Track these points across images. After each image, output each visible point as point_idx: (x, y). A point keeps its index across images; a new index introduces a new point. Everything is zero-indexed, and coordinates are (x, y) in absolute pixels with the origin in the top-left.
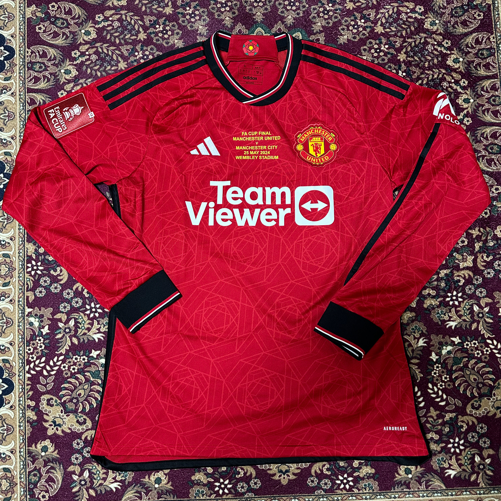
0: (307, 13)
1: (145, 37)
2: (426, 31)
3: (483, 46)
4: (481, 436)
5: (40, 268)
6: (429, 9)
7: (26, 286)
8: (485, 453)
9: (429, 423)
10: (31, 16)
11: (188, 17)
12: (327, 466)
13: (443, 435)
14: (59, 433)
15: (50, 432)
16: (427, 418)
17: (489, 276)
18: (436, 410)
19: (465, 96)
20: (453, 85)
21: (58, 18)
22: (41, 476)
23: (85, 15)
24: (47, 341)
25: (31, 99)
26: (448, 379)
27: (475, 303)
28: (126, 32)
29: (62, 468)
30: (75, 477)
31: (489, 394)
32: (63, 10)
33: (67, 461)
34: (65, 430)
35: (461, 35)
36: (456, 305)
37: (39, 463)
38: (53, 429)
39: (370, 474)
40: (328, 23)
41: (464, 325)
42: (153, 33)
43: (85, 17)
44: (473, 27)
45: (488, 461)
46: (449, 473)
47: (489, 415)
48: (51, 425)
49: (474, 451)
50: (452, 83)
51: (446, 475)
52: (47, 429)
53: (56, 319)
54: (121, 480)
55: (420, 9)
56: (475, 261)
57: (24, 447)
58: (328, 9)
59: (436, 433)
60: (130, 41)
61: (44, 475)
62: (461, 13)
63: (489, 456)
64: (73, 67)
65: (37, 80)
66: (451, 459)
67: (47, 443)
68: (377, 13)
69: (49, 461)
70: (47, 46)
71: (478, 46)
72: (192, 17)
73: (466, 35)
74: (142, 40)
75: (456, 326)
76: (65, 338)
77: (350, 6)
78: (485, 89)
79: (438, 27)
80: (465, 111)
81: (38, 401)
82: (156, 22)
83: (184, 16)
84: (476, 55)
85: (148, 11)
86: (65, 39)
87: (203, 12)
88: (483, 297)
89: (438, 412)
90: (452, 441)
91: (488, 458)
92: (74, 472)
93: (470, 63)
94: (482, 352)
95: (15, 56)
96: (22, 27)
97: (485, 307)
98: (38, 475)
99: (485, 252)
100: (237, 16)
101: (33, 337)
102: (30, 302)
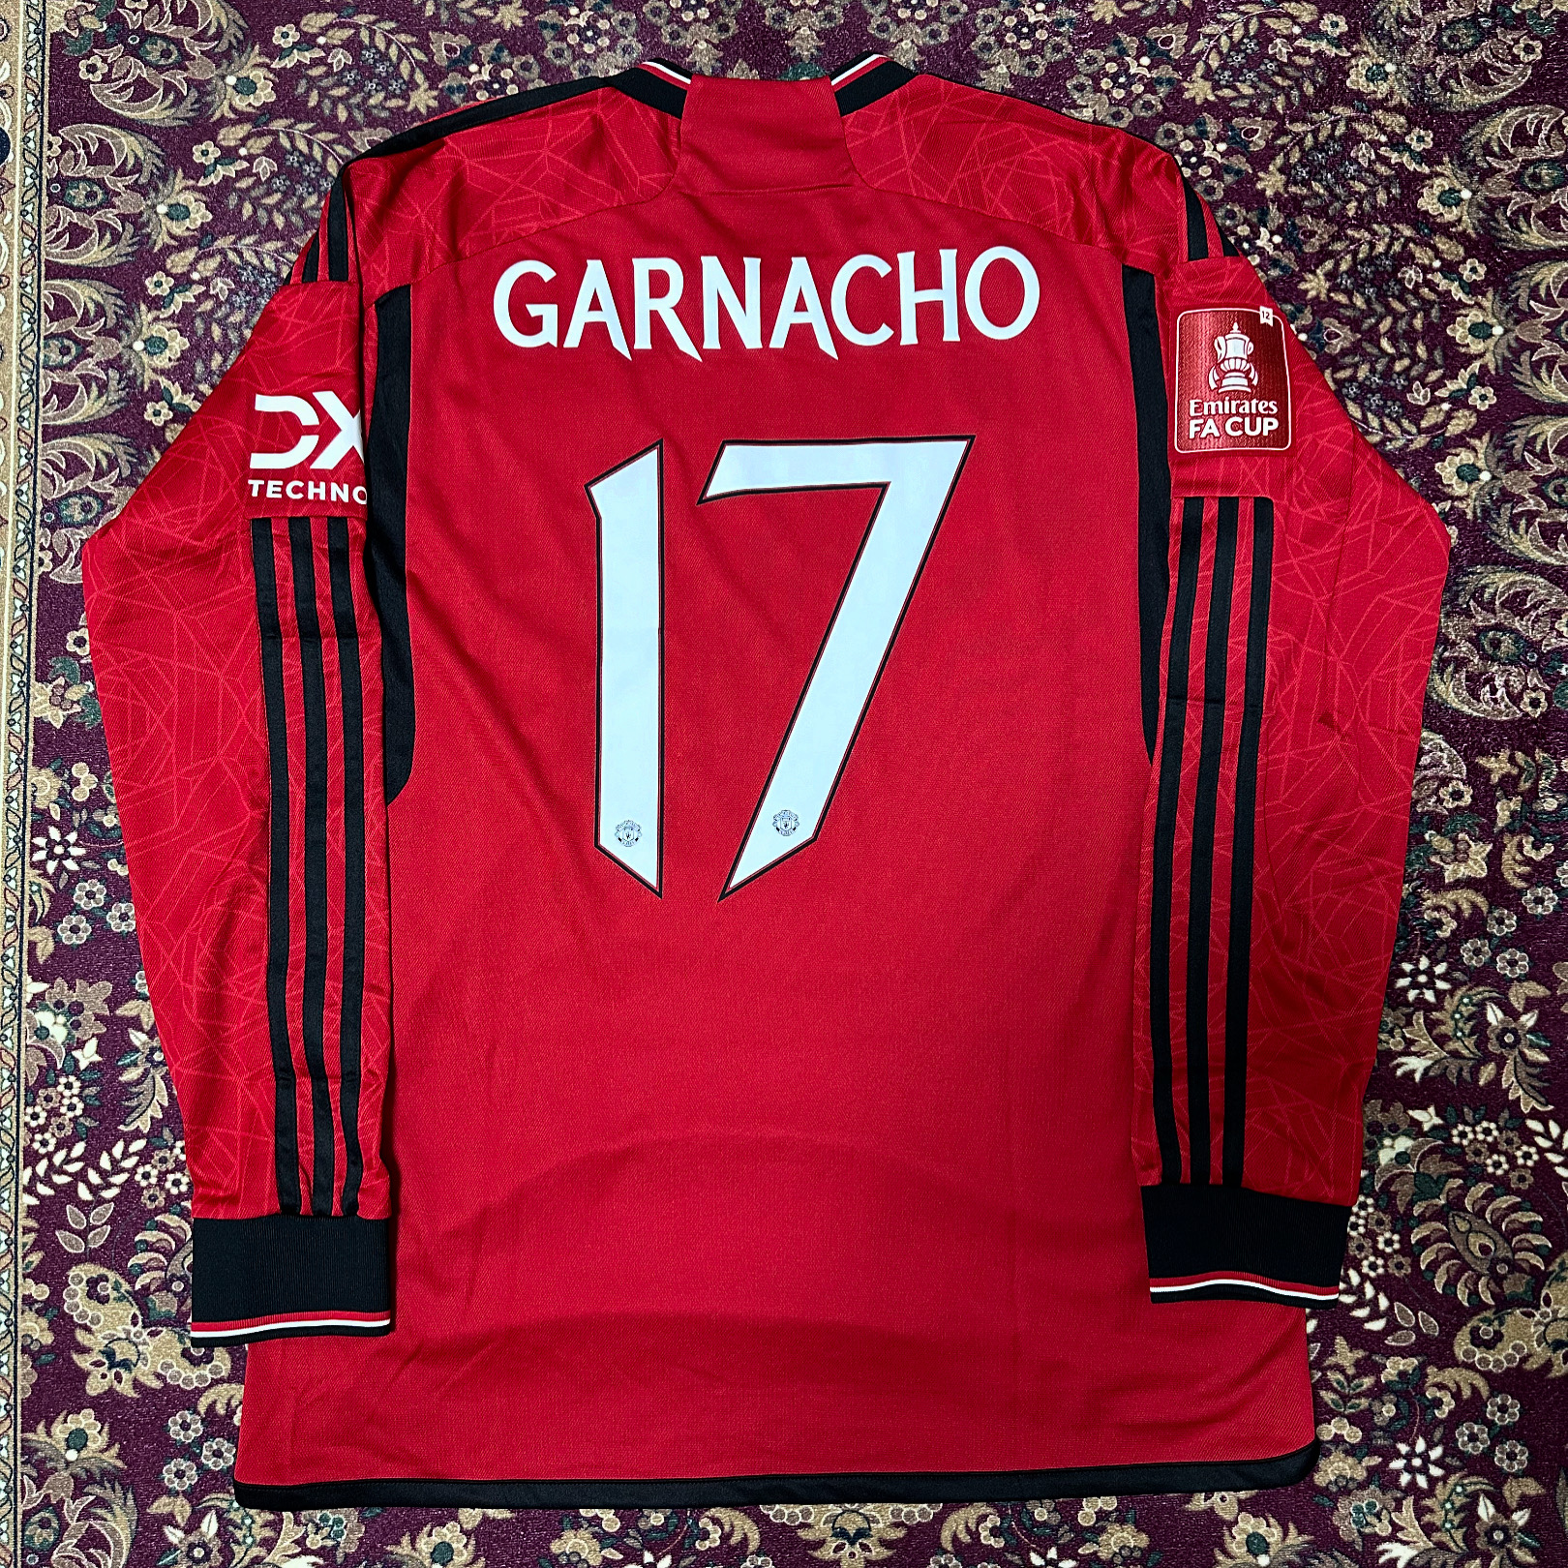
0: (964, 32)
1: (434, 103)
2: (1354, 98)
3: (1538, 151)
4: (1499, 1435)
5: (76, 851)
6: (1364, 24)
7: (28, 909)
8: (1512, 1492)
9: (1330, 1388)
10: (63, 26)
11: (573, 39)
12: (994, 1520)
13: (1375, 1427)
14: (125, 1388)
15: (95, 1386)
16: (1324, 1370)
17: (1540, 910)
18: (1353, 1347)
19: (1475, 316)
20: (1438, 278)
21: (151, 35)
22: (64, 1526)
23: (240, 28)
24: (93, 1090)
25: (58, 299)
26: (1397, 1246)
27: (1491, 999)
28: (371, 86)
29: (131, 1503)
30: (174, 1535)
31: (1529, 1298)
32: (167, 9)
33: (149, 1482)
34: (142, 1379)
35: (1466, 113)
36: (1426, 1002)
37: (59, 1486)
38: (104, 1376)
39: (1132, 1550)
40: (1032, 66)
41: (1453, 1069)
42: (460, 88)
43: (240, 35)
44: (1507, 86)
45: (1521, 1518)
46: (1393, 1555)
47: (1527, 1367)
48: (98, 1364)
49: (1476, 1483)
50: (1433, 271)
51: (1382, 1560)
52: (84, 1376)
53: (122, 1018)
54: (323, 1548)
55: (1335, 25)
56: (1494, 860)
57: (11, 1432)
58: (1032, 20)
59: (1353, 1420)
60: (384, 114)
61: (73, 1524)
62: (1469, 42)
63: (1524, 1502)
64: (197, 195)
65: (77, 236)
66: (1398, 1509)
67: (86, 1419)
68: (1193, 36)
69: (91, 1479)
70: (113, 125)
71: (1522, 154)
72: (587, 40)
73: (1485, 113)
74: (423, 111)
75: (1427, 1070)
76: (149, 1080)
77: (1104, 9)
78: (1542, 293)
79: (1393, 86)
80: (1476, 366)
81: (58, 1285)
82: (471, 55)
83: (561, 34)
84: (1516, 180)
85: (444, 16)
86: (172, 106)
87: (624, 23)
88: (1519, 979)
89: (1360, 1354)
90: (1403, 1448)
91: (1520, 1508)
92: (170, 1519)
93: (1494, 205)
94: (1512, 1159)
95: (10, 157)
96: (33, 63)
97: (1526, 1011)
98: (55, 1524)
99: (1527, 832)
100: (733, 38)
101: (48, 1076)
102: (41, 961)
